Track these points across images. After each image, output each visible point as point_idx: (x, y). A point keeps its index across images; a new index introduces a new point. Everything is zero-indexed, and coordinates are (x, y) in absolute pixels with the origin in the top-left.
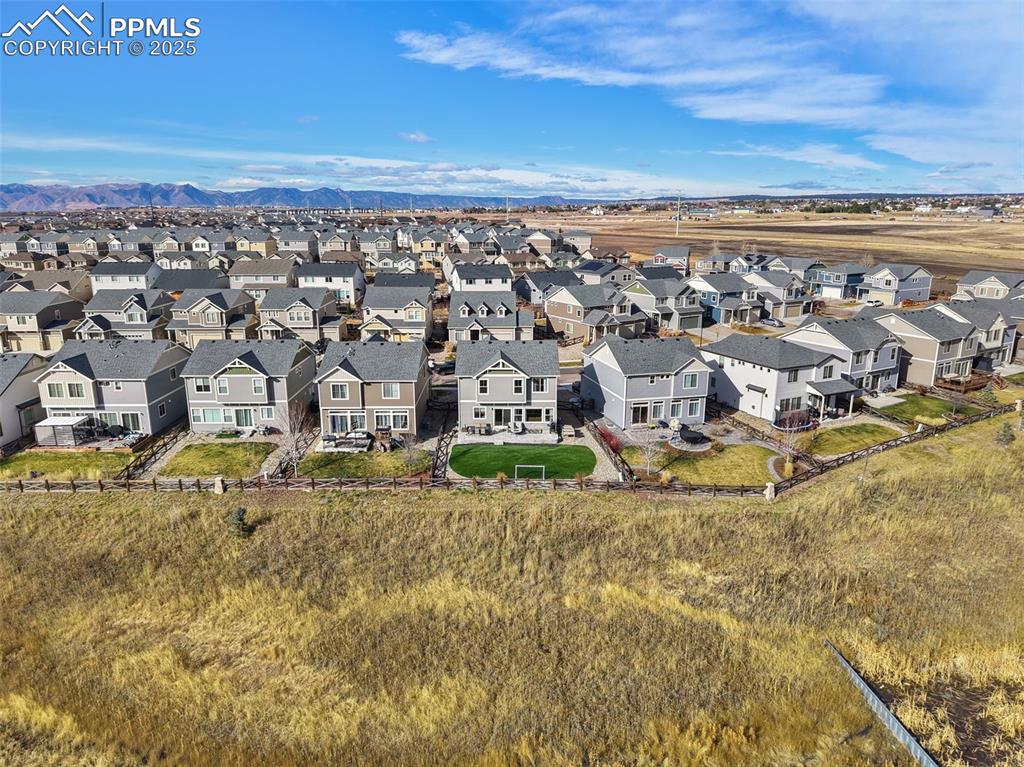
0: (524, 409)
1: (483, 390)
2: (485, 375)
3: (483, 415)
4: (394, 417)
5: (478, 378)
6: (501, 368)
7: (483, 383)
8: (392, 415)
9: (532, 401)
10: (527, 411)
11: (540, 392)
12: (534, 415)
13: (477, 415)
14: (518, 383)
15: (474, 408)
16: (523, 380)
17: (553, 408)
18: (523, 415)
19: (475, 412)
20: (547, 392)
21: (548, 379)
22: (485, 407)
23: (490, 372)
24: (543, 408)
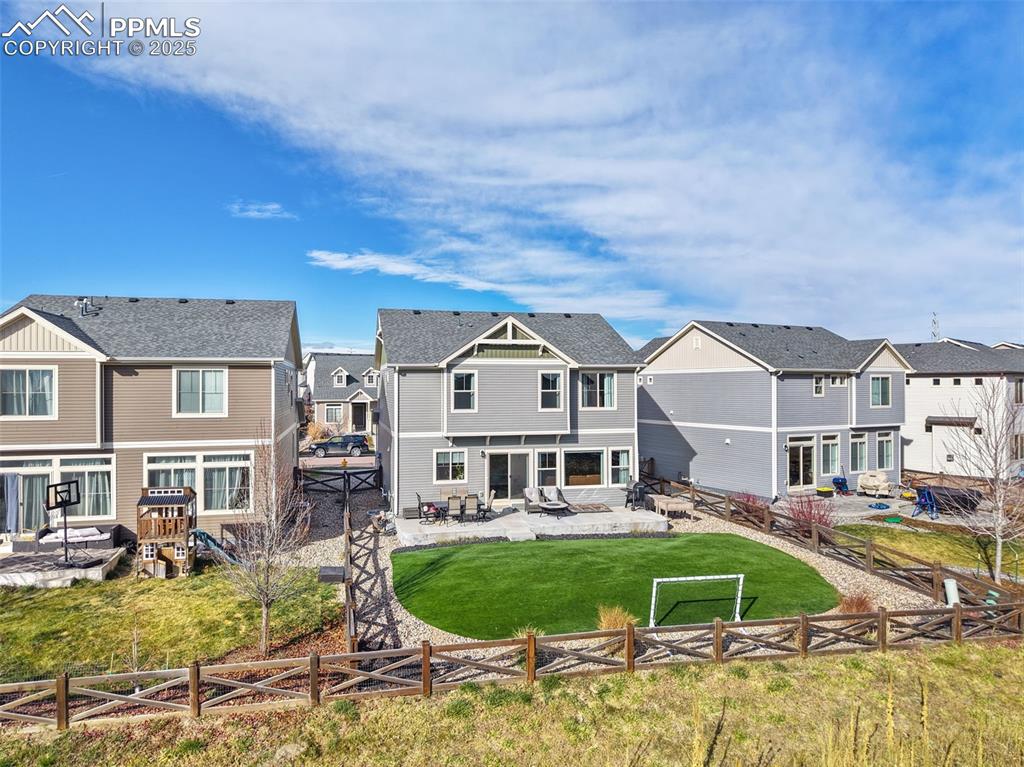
0: (560, 451)
1: (463, 401)
2: (469, 361)
3: (458, 471)
4: (208, 473)
5: (450, 367)
6: (509, 340)
7: (463, 382)
8: (200, 466)
9: (581, 432)
10: (569, 456)
11: (598, 408)
12: (584, 466)
13: (442, 473)
14: (549, 382)
15: (437, 454)
16: (561, 372)
17: (630, 448)
18: (558, 468)
19: (438, 465)
20: (615, 408)
21: (615, 375)
22: (465, 449)
23: (481, 353)
24: (605, 449)
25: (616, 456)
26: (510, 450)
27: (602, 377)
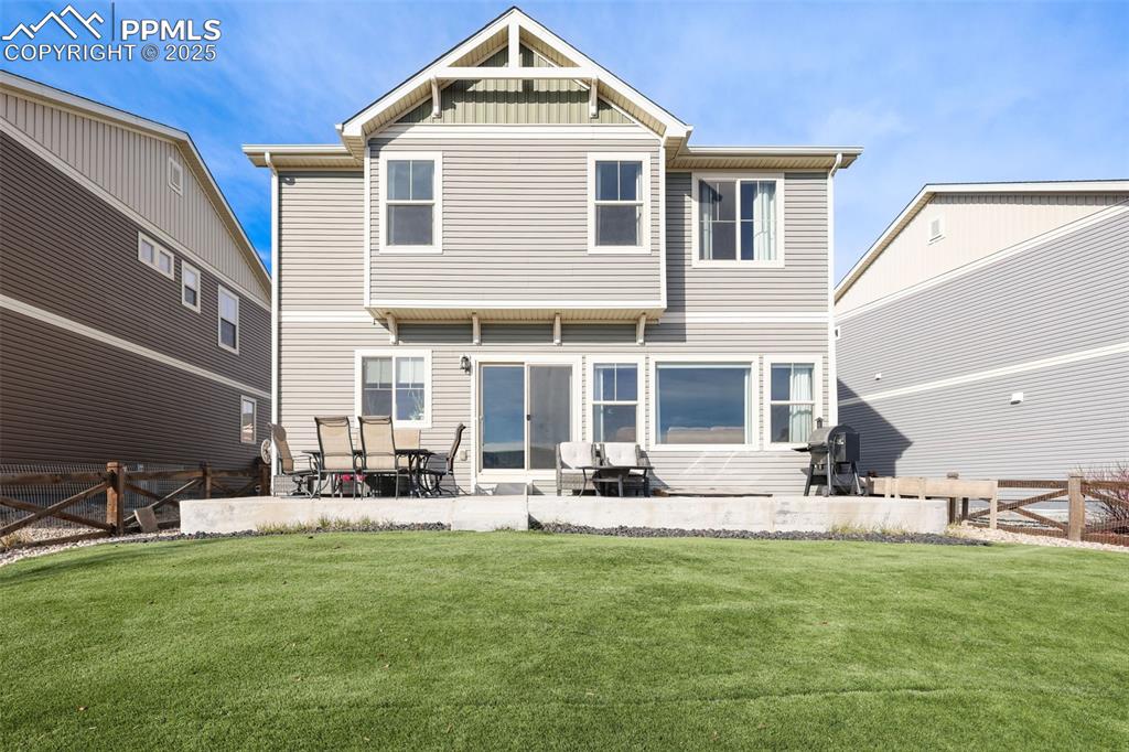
0: (646, 362)
1: (411, 224)
2: (416, 131)
3: (410, 401)
5: (375, 139)
6: (513, 68)
9: (691, 317)
10: (667, 376)
11: (739, 263)
12: (704, 399)
14: (617, 179)
15: (364, 359)
16: (644, 158)
17: (816, 359)
18: (640, 403)
19: (364, 384)
20: (780, 262)
21: (781, 183)
22: (424, 350)
23: (449, 112)
24: (754, 358)
25: (781, 376)
26: (531, 355)
27: (749, 192)
